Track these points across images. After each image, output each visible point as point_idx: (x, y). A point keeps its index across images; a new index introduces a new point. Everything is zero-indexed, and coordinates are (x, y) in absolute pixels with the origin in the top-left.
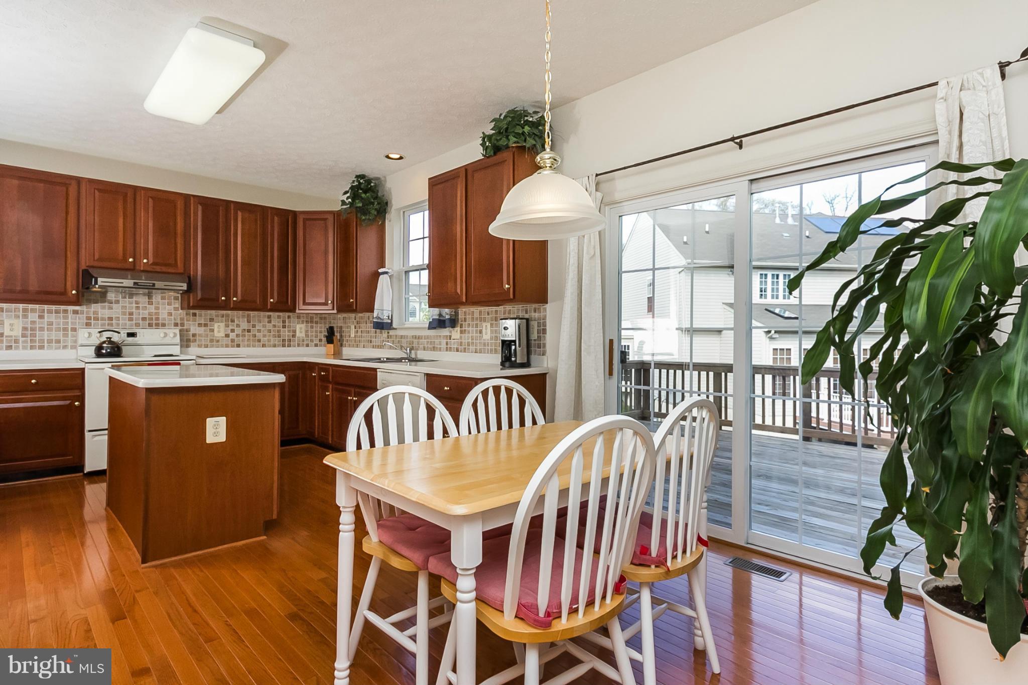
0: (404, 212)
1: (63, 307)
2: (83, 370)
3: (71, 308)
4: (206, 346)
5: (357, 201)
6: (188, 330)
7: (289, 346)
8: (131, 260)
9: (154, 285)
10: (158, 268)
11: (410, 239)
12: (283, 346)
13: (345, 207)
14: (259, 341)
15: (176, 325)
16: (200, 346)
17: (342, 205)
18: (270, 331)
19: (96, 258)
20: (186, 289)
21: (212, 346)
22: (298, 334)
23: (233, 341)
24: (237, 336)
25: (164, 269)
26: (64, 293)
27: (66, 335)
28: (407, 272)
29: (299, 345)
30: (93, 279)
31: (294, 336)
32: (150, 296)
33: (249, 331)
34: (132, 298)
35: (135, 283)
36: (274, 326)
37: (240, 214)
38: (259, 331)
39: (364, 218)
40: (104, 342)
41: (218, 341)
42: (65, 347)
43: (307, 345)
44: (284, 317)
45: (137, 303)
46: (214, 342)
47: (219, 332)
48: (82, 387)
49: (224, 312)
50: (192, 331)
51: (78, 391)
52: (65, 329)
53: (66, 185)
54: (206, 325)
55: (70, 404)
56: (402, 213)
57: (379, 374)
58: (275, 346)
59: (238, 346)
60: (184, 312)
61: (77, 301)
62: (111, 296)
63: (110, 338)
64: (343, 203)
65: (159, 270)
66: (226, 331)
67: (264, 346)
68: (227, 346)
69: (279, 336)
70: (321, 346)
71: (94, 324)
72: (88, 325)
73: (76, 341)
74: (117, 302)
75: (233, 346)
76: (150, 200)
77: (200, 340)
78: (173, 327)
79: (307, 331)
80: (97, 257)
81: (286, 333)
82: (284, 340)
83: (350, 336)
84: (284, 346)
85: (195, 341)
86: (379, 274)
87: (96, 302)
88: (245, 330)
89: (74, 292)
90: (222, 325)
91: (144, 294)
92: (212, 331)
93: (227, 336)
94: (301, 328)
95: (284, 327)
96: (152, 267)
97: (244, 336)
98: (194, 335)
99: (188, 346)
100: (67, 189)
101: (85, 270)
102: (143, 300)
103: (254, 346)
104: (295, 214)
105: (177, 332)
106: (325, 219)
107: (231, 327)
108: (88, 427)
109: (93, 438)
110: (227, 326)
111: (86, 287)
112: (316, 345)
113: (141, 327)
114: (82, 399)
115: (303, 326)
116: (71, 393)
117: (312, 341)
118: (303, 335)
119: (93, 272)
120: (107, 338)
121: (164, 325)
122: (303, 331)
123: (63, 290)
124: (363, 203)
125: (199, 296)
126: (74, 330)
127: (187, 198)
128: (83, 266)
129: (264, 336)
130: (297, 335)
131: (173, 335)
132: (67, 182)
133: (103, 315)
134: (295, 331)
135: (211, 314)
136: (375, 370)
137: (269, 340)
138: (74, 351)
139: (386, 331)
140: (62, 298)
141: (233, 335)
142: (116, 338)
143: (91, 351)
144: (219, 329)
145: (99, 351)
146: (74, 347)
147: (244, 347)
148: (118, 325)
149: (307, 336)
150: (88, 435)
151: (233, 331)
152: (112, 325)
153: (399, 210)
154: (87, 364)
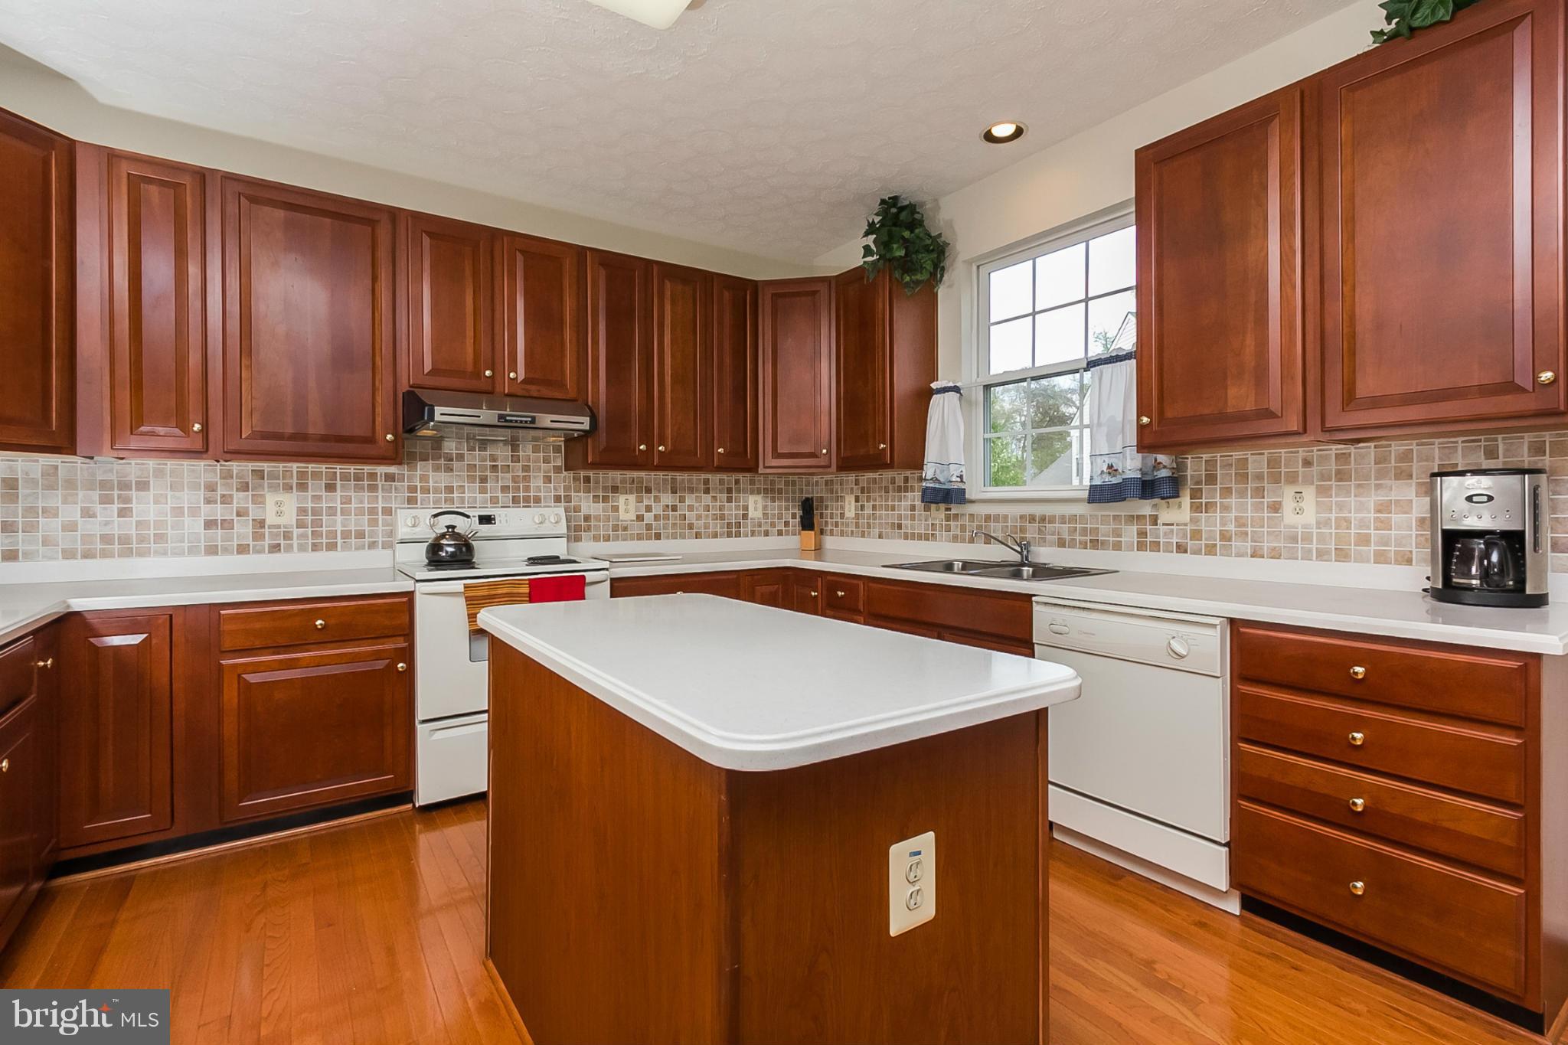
0: (978, 267)
1: (367, 469)
2: (410, 595)
3: (382, 470)
4: (607, 539)
5: (895, 246)
6: (577, 509)
7: (738, 535)
8: (488, 373)
9: (533, 420)
10: (534, 390)
11: (992, 321)
12: (728, 537)
13: (869, 259)
14: (691, 527)
15: (558, 499)
16: (596, 538)
17: (864, 257)
18: (707, 508)
19: (426, 372)
20: (588, 428)
21: (617, 538)
22: (751, 513)
23: (649, 527)
24: (657, 518)
25: (546, 392)
26: (370, 440)
27: (373, 523)
28: (987, 388)
29: (753, 533)
30: (426, 408)
31: (745, 516)
32: (514, 445)
33: (674, 508)
34: (485, 450)
35: (501, 417)
36: (714, 498)
37: (668, 284)
38: (691, 508)
39: (908, 279)
40: (443, 536)
41: (625, 529)
42: (372, 545)
43: (767, 534)
44: (729, 482)
45: (493, 458)
46: (619, 531)
47: (626, 511)
48: (408, 632)
49: (635, 474)
50: (584, 511)
51: (402, 639)
52: (372, 511)
53: (372, 223)
54: (605, 499)
55: (388, 666)
56: (974, 268)
57: (1036, 608)
58: (715, 536)
59: (658, 537)
60: (571, 474)
61: (395, 455)
62: (450, 446)
63: (453, 527)
64: (867, 251)
65: (535, 394)
66: (637, 509)
67: (698, 536)
68: (640, 538)
69: (722, 517)
70: (787, 533)
71: (422, 500)
72: (412, 501)
73: (391, 534)
74: (461, 457)
75: (649, 538)
76: (519, 257)
77: (597, 527)
78: (553, 504)
79: (765, 507)
80: (428, 367)
81: (732, 511)
82: (729, 525)
83: (842, 515)
84: (729, 535)
85: (588, 529)
86: (931, 393)
87: (425, 459)
88: (668, 506)
89: (389, 437)
90: (632, 498)
91: (505, 442)
92: (616, 509)
93: (640, 518)
94: (756, 503)
95: (729, 500)
96: (523, 386)
97: (667, 518)
98: (587, 518)
99: (578, 539)
100: (373, 231)
101: (408, 391)
102: (503, 453)
103: (683, 537)
104: (755, 284)
105: (561, 511)
106: (814, 293)
107: (646, 502)
108: (420, 715)
109: (431, 736)
110: (639, 500)
111: (409, 428)
112: (780, 533)
113: (500, 505)
114: (408, 654)
115: (759, 498)
116: (389, 646)
117: (773, 525)
118: (759, 514)
119: (425, 396)
120: (448, 527)
121: (537, 500)
122: (760, 506)
123: (369, 434)
124: (907, 248)
125: (603, 444)
126: (388, 511)
127: (581, 252)
128: (404, 387)
129: (699, 517)
130: (750, 516)
131: (554, 517)
132: (376, 217)
133: (436, 482)
134: (746, 508)
135: (613, 479)
136: (1028, 598)
137: (706, 526)
138: (389, 552)
139: (942, 506)
140: (370, 450)
141: (649, 517)
142: (462, 525)
143: (420, 552)
144: (627, 506)
145: (436, 558)
146: (387, 545)
147: (668, 538)
148: (462, 500)
149: (765, 515)
150: (420, 728)
151: (649, 509)
152: (452, 501)
153: (969, 262)
154: (418, 584)
